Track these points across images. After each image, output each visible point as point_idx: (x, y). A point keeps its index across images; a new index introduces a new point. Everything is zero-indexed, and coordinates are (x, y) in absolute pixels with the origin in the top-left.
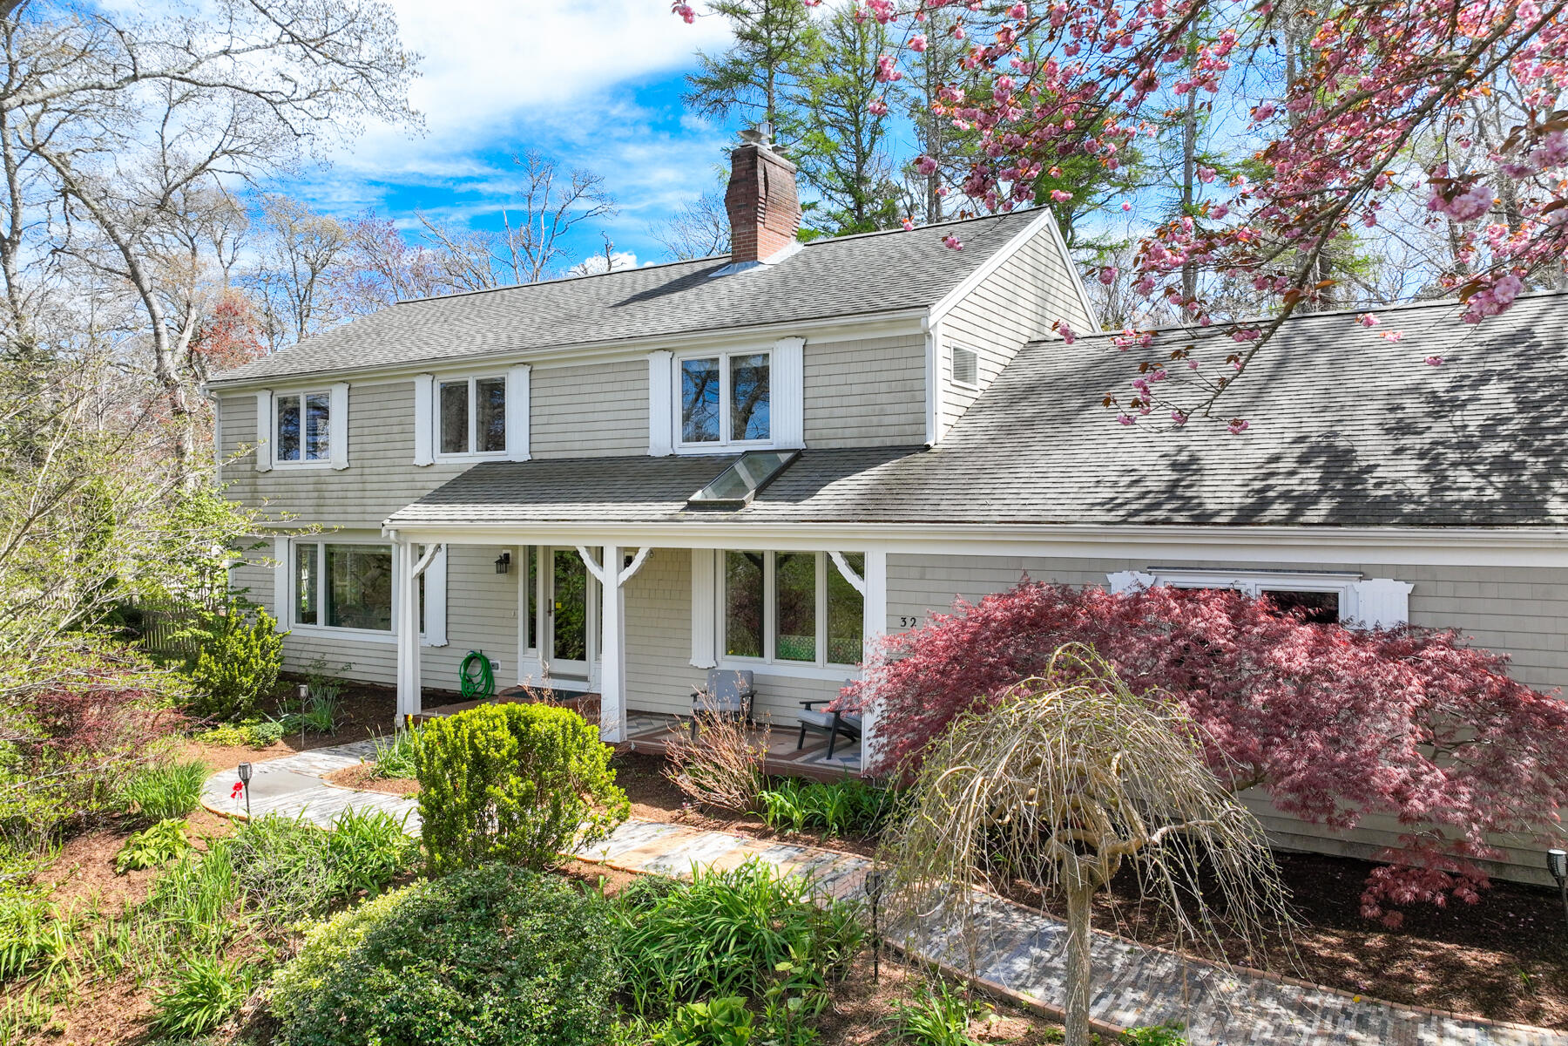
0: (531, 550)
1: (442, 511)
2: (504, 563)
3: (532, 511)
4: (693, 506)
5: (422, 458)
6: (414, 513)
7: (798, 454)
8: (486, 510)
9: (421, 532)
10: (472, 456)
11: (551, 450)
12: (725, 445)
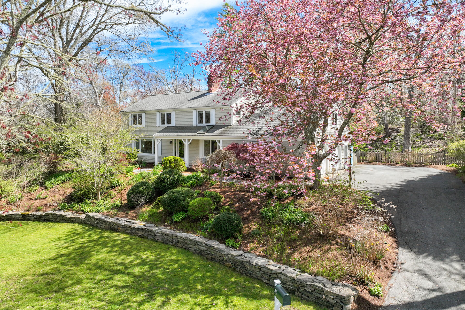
0: (175, 140)
1: (162, 134)
2: (171, 142)
3: (175, 134)
4: (198, 133)
5: (158, 125)
6: (157, 134)
7: (214, 126)
8: (168, 134)
9: (159, 137)
10: (166, 125)
11: (178, 125)
12: (204, 124)
